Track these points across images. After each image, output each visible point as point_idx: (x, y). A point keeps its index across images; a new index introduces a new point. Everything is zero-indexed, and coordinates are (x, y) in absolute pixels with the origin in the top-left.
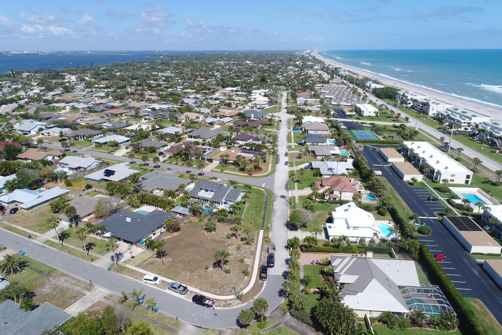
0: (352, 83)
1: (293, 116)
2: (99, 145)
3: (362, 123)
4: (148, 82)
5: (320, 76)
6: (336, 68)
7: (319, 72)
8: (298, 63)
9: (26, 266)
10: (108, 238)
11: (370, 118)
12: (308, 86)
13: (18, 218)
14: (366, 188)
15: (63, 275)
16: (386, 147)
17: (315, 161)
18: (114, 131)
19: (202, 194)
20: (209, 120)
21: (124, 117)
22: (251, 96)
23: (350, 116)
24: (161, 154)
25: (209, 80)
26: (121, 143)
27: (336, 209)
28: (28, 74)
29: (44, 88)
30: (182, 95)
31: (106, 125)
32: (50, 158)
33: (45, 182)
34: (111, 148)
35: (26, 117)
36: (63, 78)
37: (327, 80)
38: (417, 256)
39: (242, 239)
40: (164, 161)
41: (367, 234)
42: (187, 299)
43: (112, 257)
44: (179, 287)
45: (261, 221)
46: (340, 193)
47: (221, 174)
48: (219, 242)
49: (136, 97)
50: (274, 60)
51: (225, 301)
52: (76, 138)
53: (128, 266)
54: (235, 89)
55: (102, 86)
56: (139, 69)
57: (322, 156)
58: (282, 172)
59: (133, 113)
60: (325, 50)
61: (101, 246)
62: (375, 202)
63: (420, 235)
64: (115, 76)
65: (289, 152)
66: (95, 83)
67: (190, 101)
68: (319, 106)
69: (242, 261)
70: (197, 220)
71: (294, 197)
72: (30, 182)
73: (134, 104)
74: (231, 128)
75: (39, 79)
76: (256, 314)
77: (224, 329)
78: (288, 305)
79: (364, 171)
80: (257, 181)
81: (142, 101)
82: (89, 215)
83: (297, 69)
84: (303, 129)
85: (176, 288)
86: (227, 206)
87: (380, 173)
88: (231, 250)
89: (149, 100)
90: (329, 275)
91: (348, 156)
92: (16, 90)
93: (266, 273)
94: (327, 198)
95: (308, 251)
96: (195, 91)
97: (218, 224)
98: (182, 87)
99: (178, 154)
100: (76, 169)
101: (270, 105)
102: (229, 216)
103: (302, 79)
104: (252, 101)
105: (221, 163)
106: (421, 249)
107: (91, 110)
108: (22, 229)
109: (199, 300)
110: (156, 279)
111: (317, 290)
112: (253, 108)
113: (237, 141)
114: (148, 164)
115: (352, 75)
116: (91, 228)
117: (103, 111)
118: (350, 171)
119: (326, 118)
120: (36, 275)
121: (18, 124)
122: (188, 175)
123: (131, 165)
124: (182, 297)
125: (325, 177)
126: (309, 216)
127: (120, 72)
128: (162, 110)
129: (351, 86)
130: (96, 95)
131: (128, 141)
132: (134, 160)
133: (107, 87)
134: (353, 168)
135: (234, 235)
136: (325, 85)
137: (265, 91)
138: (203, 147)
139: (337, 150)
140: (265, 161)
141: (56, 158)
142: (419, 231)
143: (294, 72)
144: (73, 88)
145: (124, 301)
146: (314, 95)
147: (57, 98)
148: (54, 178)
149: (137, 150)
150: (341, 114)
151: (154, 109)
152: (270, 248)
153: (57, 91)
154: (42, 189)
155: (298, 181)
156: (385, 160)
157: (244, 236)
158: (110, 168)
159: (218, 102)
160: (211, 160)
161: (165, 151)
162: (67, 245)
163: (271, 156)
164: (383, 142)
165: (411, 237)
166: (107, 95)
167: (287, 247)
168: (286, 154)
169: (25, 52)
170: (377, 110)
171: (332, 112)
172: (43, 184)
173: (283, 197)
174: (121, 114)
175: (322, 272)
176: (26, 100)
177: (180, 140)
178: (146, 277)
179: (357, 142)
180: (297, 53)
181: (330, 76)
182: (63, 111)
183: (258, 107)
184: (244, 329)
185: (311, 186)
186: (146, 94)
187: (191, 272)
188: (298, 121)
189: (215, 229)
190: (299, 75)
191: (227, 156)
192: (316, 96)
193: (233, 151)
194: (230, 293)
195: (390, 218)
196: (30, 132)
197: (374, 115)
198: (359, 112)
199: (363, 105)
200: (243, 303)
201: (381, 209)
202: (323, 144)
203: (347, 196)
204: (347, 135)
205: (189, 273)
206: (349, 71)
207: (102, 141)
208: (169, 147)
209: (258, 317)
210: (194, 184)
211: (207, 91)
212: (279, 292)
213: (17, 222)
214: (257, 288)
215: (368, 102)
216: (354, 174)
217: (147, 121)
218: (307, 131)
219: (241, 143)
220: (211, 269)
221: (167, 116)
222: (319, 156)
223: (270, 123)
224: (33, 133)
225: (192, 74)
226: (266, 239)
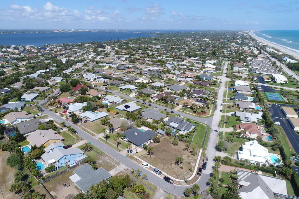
1: (229, 80)
2: (122, 90)
3: (275, 88)
4: (147, 52)
5: (252, 52)
6: (264, 46)
7: (252, 48)
8: (238, 40)
9: (92, 149)
11: (281, 84)
13: (88, 125)
14: (267, 132)
15: (107, 156)
16: (288, 106)
17: (238, 111)
18: (129, 83)
19: (172, 124)
20: (179, 79)
21: (134, 74)
22: (205, 64)
23: (267, 82)
24: (152, 98)
25: (181, 51)
26: (133, 90)
27: (246, 143)
28: (88, 44)
29: (96, 53)
30: (165, 61)
31: (125, 78)
33: (98, 108)
34: (128, 92)
35: (88, 71)
36: (104, 47)
37: (256, 54)
38: (290, 178)
39: (191, 152)
40: (154, 102)
41: (262, 161)
42: (161, 178)
43: (128, 151)
44: (158, 171)
45: (202, 143)
46: (250, 134)
47: (183, 113)
48: (179, 151)
49: (141, 61)
51: (179, 182)
52: (111, 84)
53: (135, 156)
54: (196, 58)
55: (123, 53)
56: (143, 42)
57: (243, 108)
58: (218, 116)
59: (139, 71)
61: (123, 145)
62: (271, 142)
63: (296, 166)
64: (130, 47)
65: (224, 103)
66: (120, 52)
67: (169, 66)
69: (189, 164)
70: (169, 138)
71: (223, 132)
73: (139, 66)
74: (191, 86)
75: (93, 48)
76: (193, 192)
77: (177, 195)
78: (210, 190)
79: (268, 121)
80: (202, 120)
81: (143, 64)
82: (118, 128)
83: (237, 45)
84: (234, 89)
85: (156, 171)
86: (185, 132)
87: (279, 123)
88: (184, 157)
89: (147, 64)
90: (235, 180)
91: (260, 110)
92: (83, 54)
93: (201, 172)
94: (242, 135)
95: (225, 164)
96: (172, 59)
97: (179, 142)
98: (165, 56)
99: (161, 99)
100: (112, 102)
101: (216, 71)
102: (185, 139)
104: (205, 68)
105: (183, 107)
106: (293, 175)
107: (118, 69)
108: (90, 131)
109: (167, 179)
110: (147, 165)
111: (227, 186)
112: (205, 72)
113: (193, 95)
114: (145, 103)
115: (275, 51)
117: (124, 69)
118: (259, 120)
119: (250, 82)
120: (96, 154)
121: (85, 75)
122: (165, 112)
123: (137, 103)
124: (159, 176)
125: (243, 122)
126: (229, 145)
127: (133, 44)
128: (154, 71)
130: (120, 59)
131: (136, 89)
132: (139, 100)
133: (126, 54)
134: (261, 118)
135: (187, 149)
137: (214, 61)
138: (175, 96)
139: (254, 106)
140: (208, 108)
141: (102, 95)
142: (296, 164)
143: (235, 48)
144: (109, 54)
145: (133, 173)
147: (102, 60)
148: (102, 107)
149: (140, 94)
151: (150, 70)
152: (205, 159)
153: (102, 56)
155: (226, 123)
156: (284, 115)
157: (192, 150)
158: (128, 104)
159: (185, 67)
160: (178, 105)
161: (155, 96)
162: (108, 141)
163: (213, 105)
164: (286, 103)
165: (289, 167)
166: (126, 60)
167: (214, 160)
168: (222, 105)
169: (86, 30)
171: (255, 79)
173: (216, 131)
174: (133, 72)
175: (231, 177)
176: (88, 61)
177: (162, 90)
179: (268, 101)
181: (259, 51)
182: (105, 68)
183: (208, 72)
184: (187, 197)
185: (233, 127)
186: (146, 60)
187: (164, 165)
188: (232, 83)
189: (177, 144)
190: (238, 50)
191: (187, 103)
193: (191, 100)
194: (182, 179)
195: (279, 153)
197: (284, 83)
198: (274, 80)
199: (277, 75)
200: (188, 185)
201: (274, 147)
202: (245, 100)
203: (254, 136)
204: (262, 96)
205: (163, 165)
206: (273, 48)
207: (123, 87)
208: (157, 95)
209: (194, 193)
210: (168, 117)
211: (180, 60)
212: (207, 183)
213: (87, 127)
214: (195, 178)
215: (281, 73)
216: (262, 122)
217: (146, 77)
218: (237, 91)
219: (196, 95)
220: (173, 165)
221: (157, 75)
222: (241, 108)
223: (214, 84)
224: (91, 80)
225: (172, 47)
226: (203, 154)
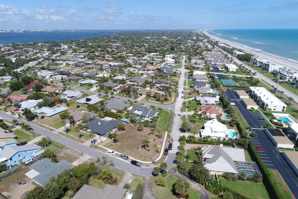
0: (225, 51)
1: (188, 71)
2: (82, 85)
3: (228, 75)
4: (107, 49)
5: (207, 47)
6: (216, 42)
7: (206, 44)
8: (194, 38)
9: (51, 144)
10: (89, 132)
11: (233, 72)
12: (198, 52)
13: (45, 121)
14: (225, 112)
15: (69, 148)
16: (240, 90)
17: (198, 96)
18: (90, 78)
19: (136, 112)
20: (141, 72)
21: (94, 70)
22: (165, 58)
23: (222, 71)
24: (115, 90)
25: (141, 48)
26: (94, 84)
27: (207, 122)
29: (51, 52)
30: (126, 57)
31: (85, 74)
32: (57, 91)
33: (56, 103)
34: (89, 87)
35: (43, 69)
36: (60, 46)
37: (210, 49)
38: (247, 148)
39: (156, 136)
40: (116, 94)
41: (222, 136)
42: (128, 162)
43: (92, 142)
44: (124, 156)
45: (166, 127)
46: (210, 114)
47: (147, 102)
48: (144, 136)
49: (101, 58)
50: (180, 36)
51: (147, 164)
52: (70, 80)
53: (99, 146)
54: (155, 54)
55: (82, 51)
56: (102, 41)
57: (202, 94)
58: (180, 102)
59: (99, 67)
60: (211, 29)
61: (86, 136)
62: (229, 120)
63: (251, 137)
64: (89, 45)
65: (184, 91)
66: (78, 50)
67: (130, 61)
68: (204, 65)
69: (156, 146)
70: (134, 125)
71: (185, 115)
72: (49, 103)
73: (99, 62)
74: (152, 77)
76: (161, 170)
77: (146, 176)
78: (178, 167)
79: (225, 103)
80: (166, 106)
81: (104, 60)
82: (79, 121)
83: (193, 42)
84: (193, 78)
85: (123, 157)
86: (149, 119)
87: (234, 104)
88: (150, 140)
89: (107, 60)
90: (199, 154)
92: (36, 53)
93: (168, 152)
94: (203, 116)
95: (190, 143)
96: (133, 55)
97: (144, 128)
98: (126, 52)
99: (124, 91)
100: (71, 97)
101: (176, 64)
102: (150, 124)
103: (195, 48)
104: (165, 62)
105: (147, 96)
106: (249, 145)
107: (77, 65)
108: (48, 126)
109: (134, 163)
110: (113, 152)
111: (193, 161)
112: (165, 65)
113: (156, 84)
114: (108, 96)
115: (226, 46)
116: (81, 127)
117: (83, 66)
118: (217, 103)
119: (207, 72)
120: (56, 148)
121: (40, 72)
122: (129, 102)
123: (99, 96)
124: (126, 161)
125: (203, 105)
126: (192, 125)
127: (91, 43)
128: (115, 66)
129: (225, 53)
130: (79, 56)
131: (97, 83)
132: (101, 93)
133: (84, 52)
134: (219, 101)
135: (152, 133)
136: (209, 52)
137: (173, 55)
138: (137, 87)
139: (211, 91)
140: (170, 96)
141: (61, 91)
142: (251, 135)
143: (191, 44)
144: (66, 52)
145: (98, 161)
146: (201, 58)
147: (58, 58)
148: (61, 102)
149: (102, 88)
150: (216, 69)
151: (110, 65)
152: (171, 140)
153: (58, 54)
154: (55, 107)
155: (188, 107)
157: (157, 134)
158: (89, 97)
159: (146, 61)
160: (141, 95)
161: (117, 89)
162: (69, 135)
163: (174, 93)
165: (245, 138)
166: (85, 57)
167: (179, 141)
168: (183, 92)
169: (38, 31)
170: (237, 68)
172: (55, 105)
173: (179, 115)
174: (93, 68)
175: (196, 153)
176: (42, 59)
177: (125, 83)
178: (108, 151)
179: (223, 86)
180: (194, 31)
181: (212, 46)
183: (168, 65)
185: (194, 110)
186: (106, 56)
188: (191, 74)
189: (142, 130)
190: (194, 46)
191: (150, 92)
192: (203, 59)
193: (153, 90)
194: (149, 161)
195: (236, 128)
196: (46, 77)
197: (236, 71)
198: (226, 68)
199: (229, 65)
200: (155, 165)
201: (231, 123)
202: (203, 87)
203: (213, 116)
204: (217, 82)
206: (224, 44)
207: (83, 82)
208: (119, 87)
209: (162, 172)
210: (132, 107)
211: (140, 55)
212: (173, 161)
213: (44, 123)
214: (163, 159)
215: (233, 63)
216: (219, 104)
217: (107, 72)
219: (158, 85)
220: (140, 149)
221: (118, 69)
222: (201, 94)
223: (175, 75)
224: (47, 77)
225: (131, 45)
226: (169, 136)
